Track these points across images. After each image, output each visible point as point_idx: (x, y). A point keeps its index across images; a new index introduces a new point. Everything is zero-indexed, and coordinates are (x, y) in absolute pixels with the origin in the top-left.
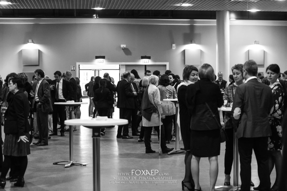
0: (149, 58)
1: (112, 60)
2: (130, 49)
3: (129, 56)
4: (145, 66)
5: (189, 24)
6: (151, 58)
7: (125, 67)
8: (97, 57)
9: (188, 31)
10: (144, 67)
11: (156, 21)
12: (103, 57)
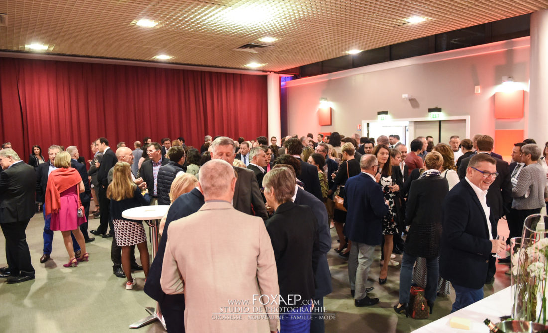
0: (439, 110)
1: (398, 115)
2: (418, 100)
3: (417, 109)
4: (440, 122)
5: (506, 49)
6: (442, 110)
7: (413, 124)
8: (379, 113)
9: (502, 61)
10: (438, 124)
11: (461, 52)
12: (386, 113)
